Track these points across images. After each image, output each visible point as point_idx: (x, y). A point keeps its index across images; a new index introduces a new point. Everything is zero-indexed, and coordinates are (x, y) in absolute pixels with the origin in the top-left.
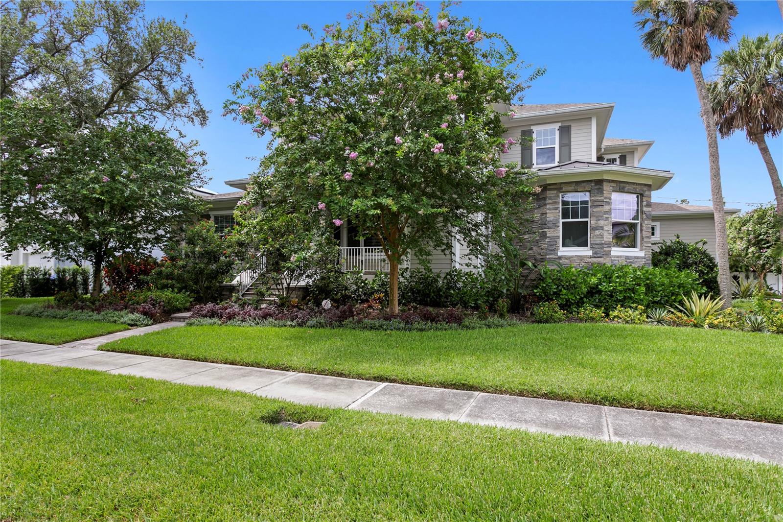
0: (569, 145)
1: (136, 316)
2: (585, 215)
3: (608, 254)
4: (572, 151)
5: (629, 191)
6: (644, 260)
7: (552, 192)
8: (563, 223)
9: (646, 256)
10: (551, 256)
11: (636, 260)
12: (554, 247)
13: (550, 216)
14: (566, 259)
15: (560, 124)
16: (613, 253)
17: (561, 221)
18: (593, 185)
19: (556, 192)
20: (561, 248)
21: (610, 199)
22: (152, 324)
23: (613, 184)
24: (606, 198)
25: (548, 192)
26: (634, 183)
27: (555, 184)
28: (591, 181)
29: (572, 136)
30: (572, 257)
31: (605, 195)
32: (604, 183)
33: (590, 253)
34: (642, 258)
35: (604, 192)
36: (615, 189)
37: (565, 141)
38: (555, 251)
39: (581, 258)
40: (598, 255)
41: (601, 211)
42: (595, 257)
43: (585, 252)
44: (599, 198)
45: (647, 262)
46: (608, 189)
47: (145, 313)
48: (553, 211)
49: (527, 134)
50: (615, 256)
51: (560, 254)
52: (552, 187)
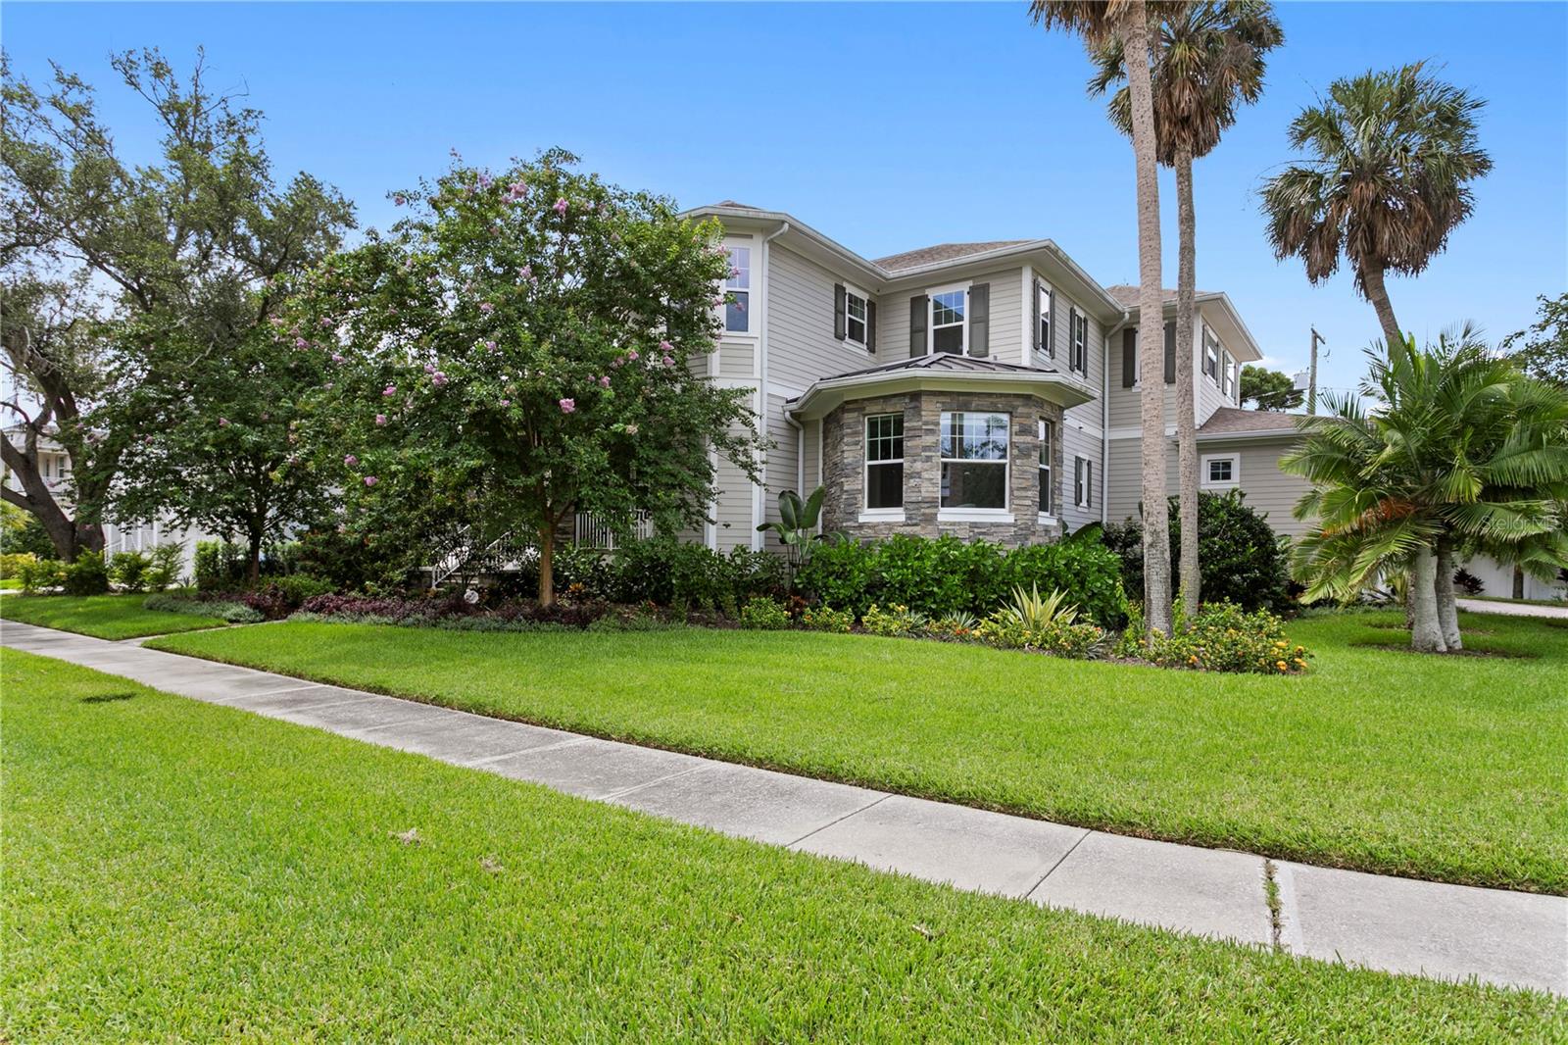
0: (986, 321)
1: (241, 609)
2: (899, 454)
3: (931, 519)
4: (991, 330)
5: (980, 408)
6: (1013, 529)
7: (851, 415)
8: (869, 466)
9: (1019, 522)
10: (849, 524)
11: (993, 529)
12: (852, 509)
13: (849, 457)
14: (869, 527)
15: (970, 283)
16: (940, 518)
17: (868, 463)
18: (907, 400)
19: (856, 414)
20: (867, 511)
21: (938, 424)
22: (262, 621)
23: (942, 399)
24: (926, 423)
25: (846, 415)
26: (990, 395)
27: (856, 401)
28: (904, 395)
29: (991, 303)
30: (878, 524)
31: (924, 419)
32: (924, 398)
33: (902, 518)
34: (1009, 525)
35: (923, 413)
36: (948, 407)
37: (979, 313)
38: (853, 515)
39: (890, 526)
40: (914, 521)
41: (917, 447)
42: (908, 525)
43: (895, 515)
44: (915, 424)
45: (1020, 532)
46: (932, 407)
47: (256, 606)
48: (853, 448)
49: (918, 304)
50: (945, 524)
51: (861, 519)
52: (851, 406)
